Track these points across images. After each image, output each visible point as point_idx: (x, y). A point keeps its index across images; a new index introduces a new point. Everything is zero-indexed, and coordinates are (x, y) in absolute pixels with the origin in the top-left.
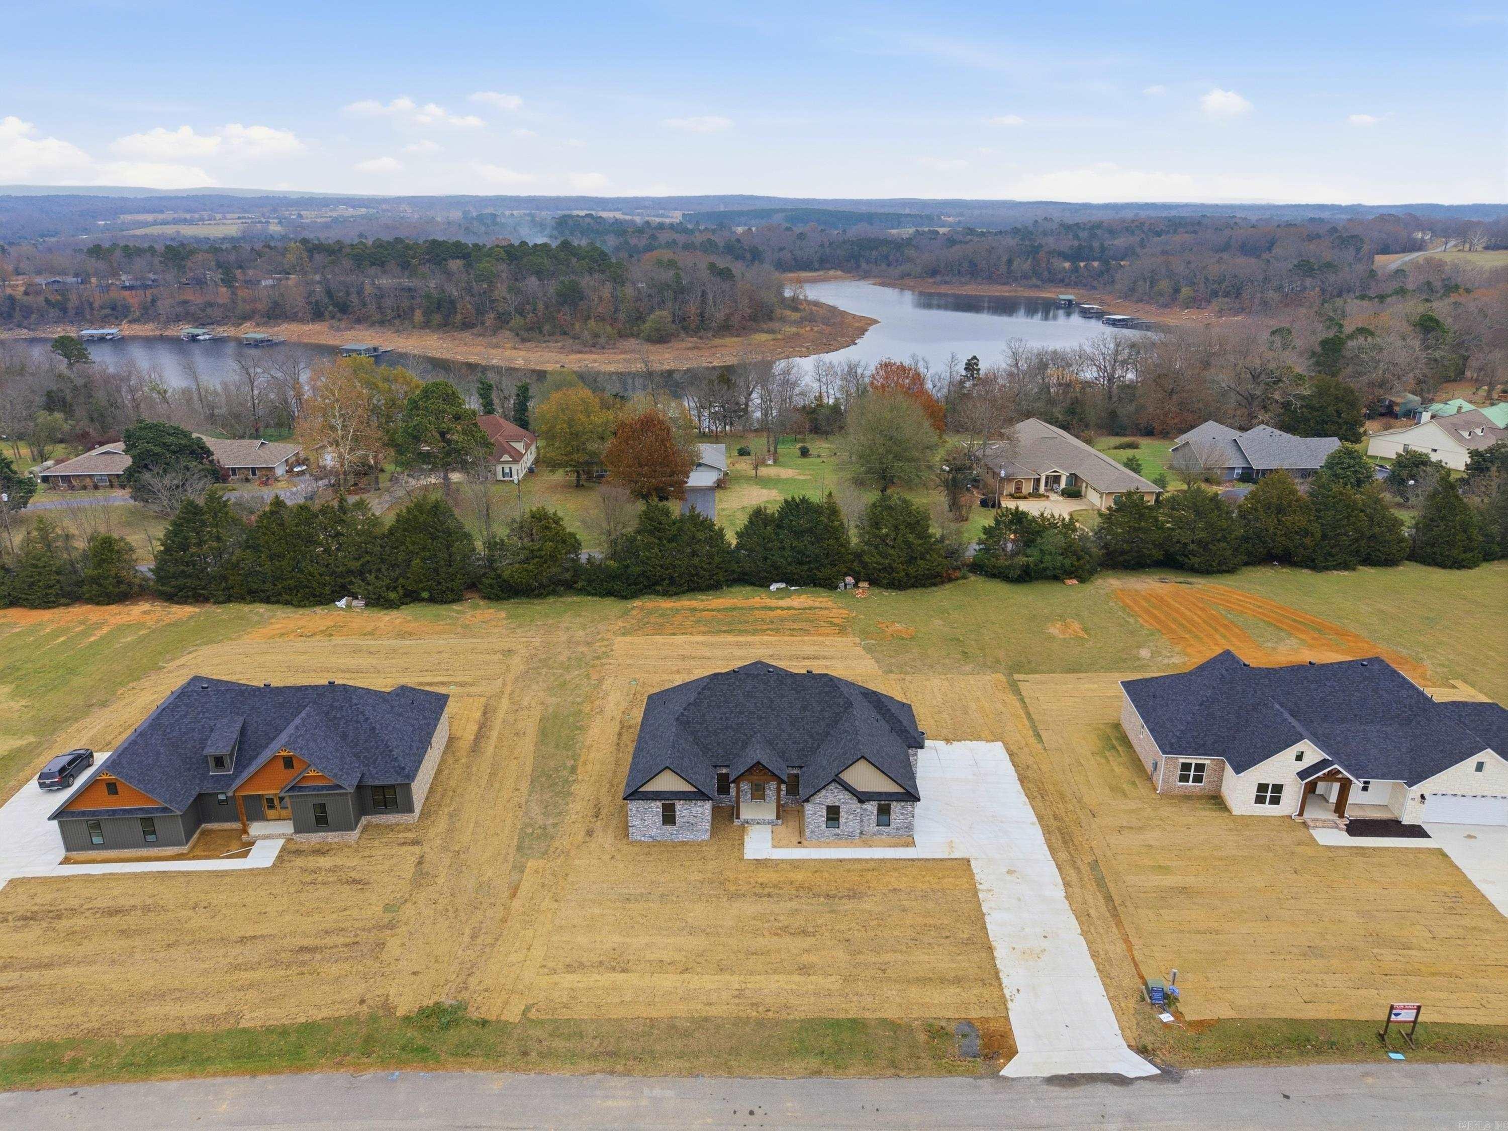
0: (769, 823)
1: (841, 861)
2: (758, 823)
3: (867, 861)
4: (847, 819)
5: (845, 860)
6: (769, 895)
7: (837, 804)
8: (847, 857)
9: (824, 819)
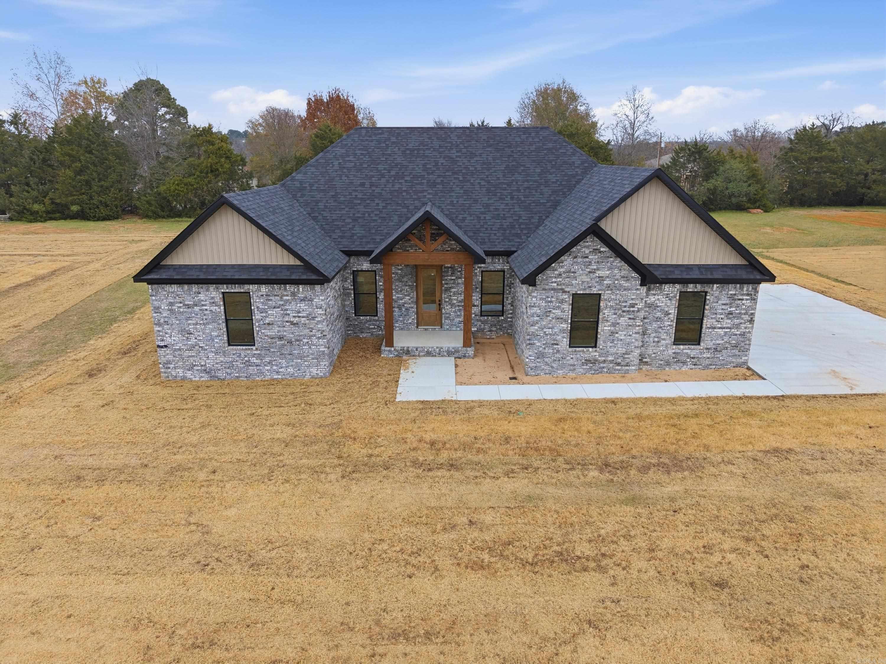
0: (449, 353)
1: (614, 402)
2: (429, 354)
3: (672, 401)
4: (614, 325)
5: (622, 400)
6: (452, 466)
7: (595, 291)
8: (625, 396)
9: (567, 326)
